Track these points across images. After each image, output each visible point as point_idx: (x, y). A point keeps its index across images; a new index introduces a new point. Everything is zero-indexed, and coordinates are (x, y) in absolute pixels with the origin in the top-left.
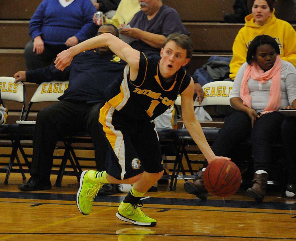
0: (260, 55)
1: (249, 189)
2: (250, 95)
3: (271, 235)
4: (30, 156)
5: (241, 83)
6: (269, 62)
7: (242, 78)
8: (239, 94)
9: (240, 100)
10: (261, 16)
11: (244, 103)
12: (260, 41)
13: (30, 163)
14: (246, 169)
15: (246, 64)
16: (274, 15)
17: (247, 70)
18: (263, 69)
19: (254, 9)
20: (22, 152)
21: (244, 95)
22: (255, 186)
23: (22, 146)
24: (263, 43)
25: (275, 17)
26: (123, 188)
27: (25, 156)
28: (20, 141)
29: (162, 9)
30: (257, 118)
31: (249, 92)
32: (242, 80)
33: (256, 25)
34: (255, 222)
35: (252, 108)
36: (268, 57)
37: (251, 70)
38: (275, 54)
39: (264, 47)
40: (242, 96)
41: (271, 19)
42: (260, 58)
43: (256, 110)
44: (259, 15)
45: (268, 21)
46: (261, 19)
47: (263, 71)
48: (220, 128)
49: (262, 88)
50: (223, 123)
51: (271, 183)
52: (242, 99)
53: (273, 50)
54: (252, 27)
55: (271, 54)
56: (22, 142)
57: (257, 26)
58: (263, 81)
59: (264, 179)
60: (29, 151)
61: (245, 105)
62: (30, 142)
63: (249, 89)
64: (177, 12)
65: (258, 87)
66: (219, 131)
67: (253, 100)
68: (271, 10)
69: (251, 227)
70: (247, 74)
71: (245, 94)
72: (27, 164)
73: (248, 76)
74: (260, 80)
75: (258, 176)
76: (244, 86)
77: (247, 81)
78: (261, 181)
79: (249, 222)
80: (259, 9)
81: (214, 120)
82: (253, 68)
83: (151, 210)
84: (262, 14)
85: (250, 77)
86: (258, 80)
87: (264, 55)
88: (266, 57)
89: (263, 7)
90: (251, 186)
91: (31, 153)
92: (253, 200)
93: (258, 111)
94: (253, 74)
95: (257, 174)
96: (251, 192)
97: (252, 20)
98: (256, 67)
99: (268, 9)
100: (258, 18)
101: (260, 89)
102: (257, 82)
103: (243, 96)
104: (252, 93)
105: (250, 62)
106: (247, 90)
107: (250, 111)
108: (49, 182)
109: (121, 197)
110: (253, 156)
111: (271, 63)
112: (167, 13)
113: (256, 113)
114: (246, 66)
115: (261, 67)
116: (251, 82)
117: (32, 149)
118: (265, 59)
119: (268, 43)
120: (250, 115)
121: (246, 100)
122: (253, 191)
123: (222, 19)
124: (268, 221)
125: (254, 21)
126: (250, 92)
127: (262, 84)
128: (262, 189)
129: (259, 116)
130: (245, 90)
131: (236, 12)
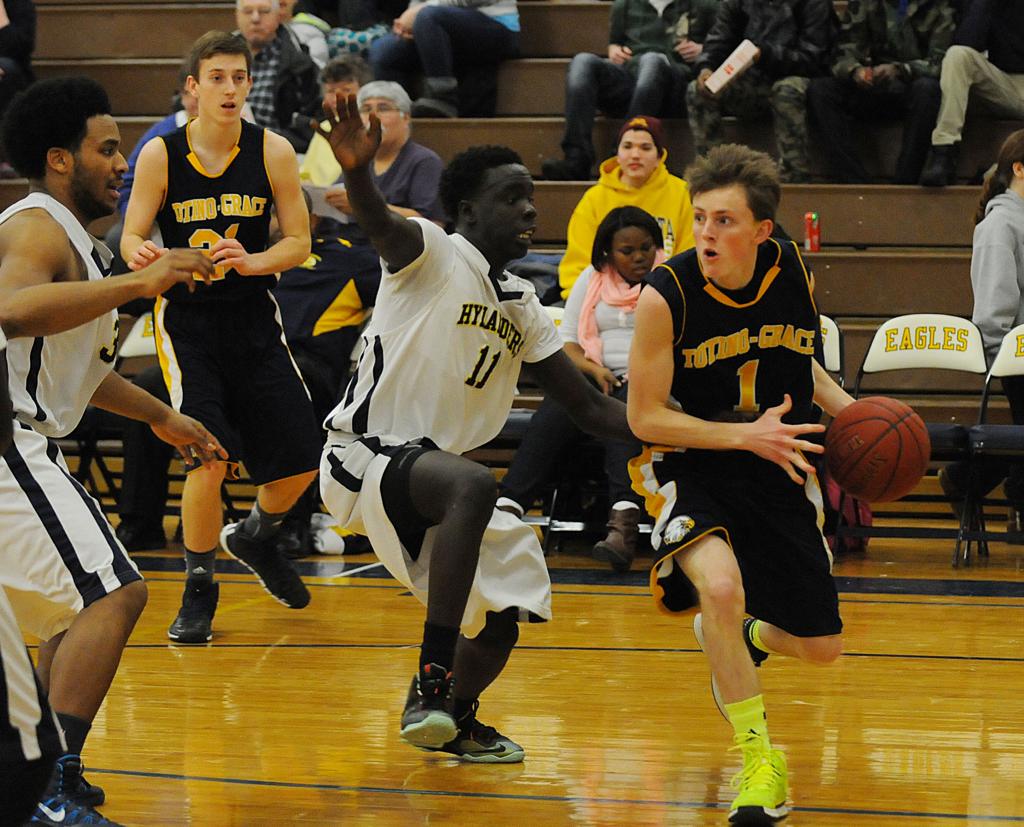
0: (621, 251)
1: (600, 544)
2: (599, 337)
3: (649, 643)
4: (117, 475)
5: (579, 313)
6: (639, 265)
7: (583, 300)
8: (576, 336)
9: (579, 349)
10: (641, 166)
11: (586, 355)
12: (621, 219)
13: (119, 490)
14: (593, 500)
15: (590, 268)
16: (664, 167)
17: (593, 283)
18: (627, 281)
19: (622, 151)
20: (102, 467)
21: (586, 338)
22: (612, 537)
23: (100, 455)
24: (627, 224)
25: (666, 172)
26: (323, 543)
27: (109, 476)
28: (96, 442)
29: (405, 150)
30: (615, 387)
31: (596, 329)
32: (581, 305)
33: (624, 184)
34: (613, 615)
35: (605, 366)
36: (638, 255)
37: (601, 284)
38: (653, 248)
39: (629, 233)
40: (582, 341)
41: (658, 174)
42: (620, 256)
43: (612, 370)
44: (636, 164)
45: (651, 179)
46: (640, 173)
47: (628, 286)
48: (535, 411)
49: (627, 323)
50: (542, 398)
51: (647, 529)
52: (582, 346)
53: (649, 239)
54: (616, 190)
55: (645, 248)
56: (101, 444)
57: (627, 188)
58: (629, 308)
59: (632, 520)
60: (116, 464)
61: (590, 360)
62: (118, 444)
63: (597, 325)
64: (438, 158)
65: (617, 321)
66: (533, 417)
67: (607, 348)
68: (660, 154)
69: (603, 626)
70: (593, 293)
71: (588, 336)
72: (113, 493)
73: (594, 296)
74: (620, 306)
75: (618, 515)
76: (586, 319)
77: (594, 307)
78: (625, 525)
79: (600, 615)
80: (635, 152)
81: (522, 393)
82: (606, 278)
83: (385, 591)
84: (641, 162)
85: (601, 299)
86: (617, 305)
87: (628, 251)
88: (633, 254)
89: (645, 147)
90: (604, 537)
91: (120, 469)
92: (607, 567)
93: (618, 373)
94: (606, 291)
95: (615, 511)
96: (604, 548)
97: (616, 172)
98: (612, 277)
99: (654, 152)
100: (634, 169)
101: (622, 324)
102: (615, 309)
103: (584, 340)
104: (604, 334)
105: (600, 264)
106: (593, 327)
107: (600, 373)
108: (161, 532)
109: (320, 565)
110: (607, 472)
111: (644, 268)
112: (417, 162)
113: (612, 377)
114: (590, 275)
115: (623, 277)
116: (603, 311)
117: (122, 460)
118: (632, 259)
119: (637, 224)
120: (601, 381)
121: (591, 348)
122: (608, 547)
123: (539, 172)
124: (640, 612)
125: (621, 174)
126: (600, 331)
127: (627, 314)
128: (626, 543)
129: (619, 384)
130: (588, 327)
131: (567, 157)
